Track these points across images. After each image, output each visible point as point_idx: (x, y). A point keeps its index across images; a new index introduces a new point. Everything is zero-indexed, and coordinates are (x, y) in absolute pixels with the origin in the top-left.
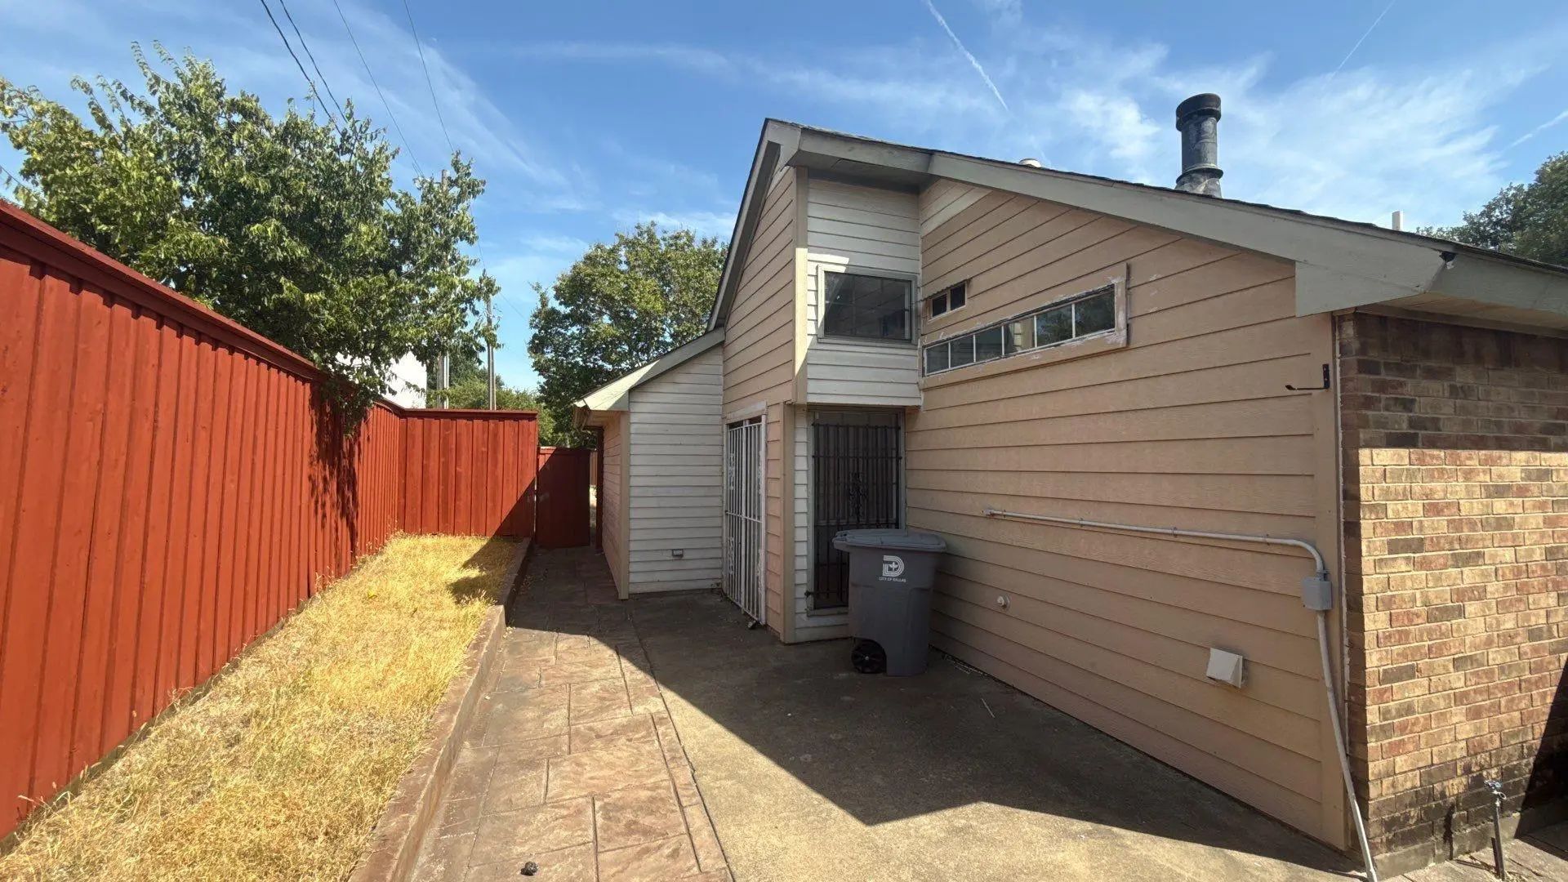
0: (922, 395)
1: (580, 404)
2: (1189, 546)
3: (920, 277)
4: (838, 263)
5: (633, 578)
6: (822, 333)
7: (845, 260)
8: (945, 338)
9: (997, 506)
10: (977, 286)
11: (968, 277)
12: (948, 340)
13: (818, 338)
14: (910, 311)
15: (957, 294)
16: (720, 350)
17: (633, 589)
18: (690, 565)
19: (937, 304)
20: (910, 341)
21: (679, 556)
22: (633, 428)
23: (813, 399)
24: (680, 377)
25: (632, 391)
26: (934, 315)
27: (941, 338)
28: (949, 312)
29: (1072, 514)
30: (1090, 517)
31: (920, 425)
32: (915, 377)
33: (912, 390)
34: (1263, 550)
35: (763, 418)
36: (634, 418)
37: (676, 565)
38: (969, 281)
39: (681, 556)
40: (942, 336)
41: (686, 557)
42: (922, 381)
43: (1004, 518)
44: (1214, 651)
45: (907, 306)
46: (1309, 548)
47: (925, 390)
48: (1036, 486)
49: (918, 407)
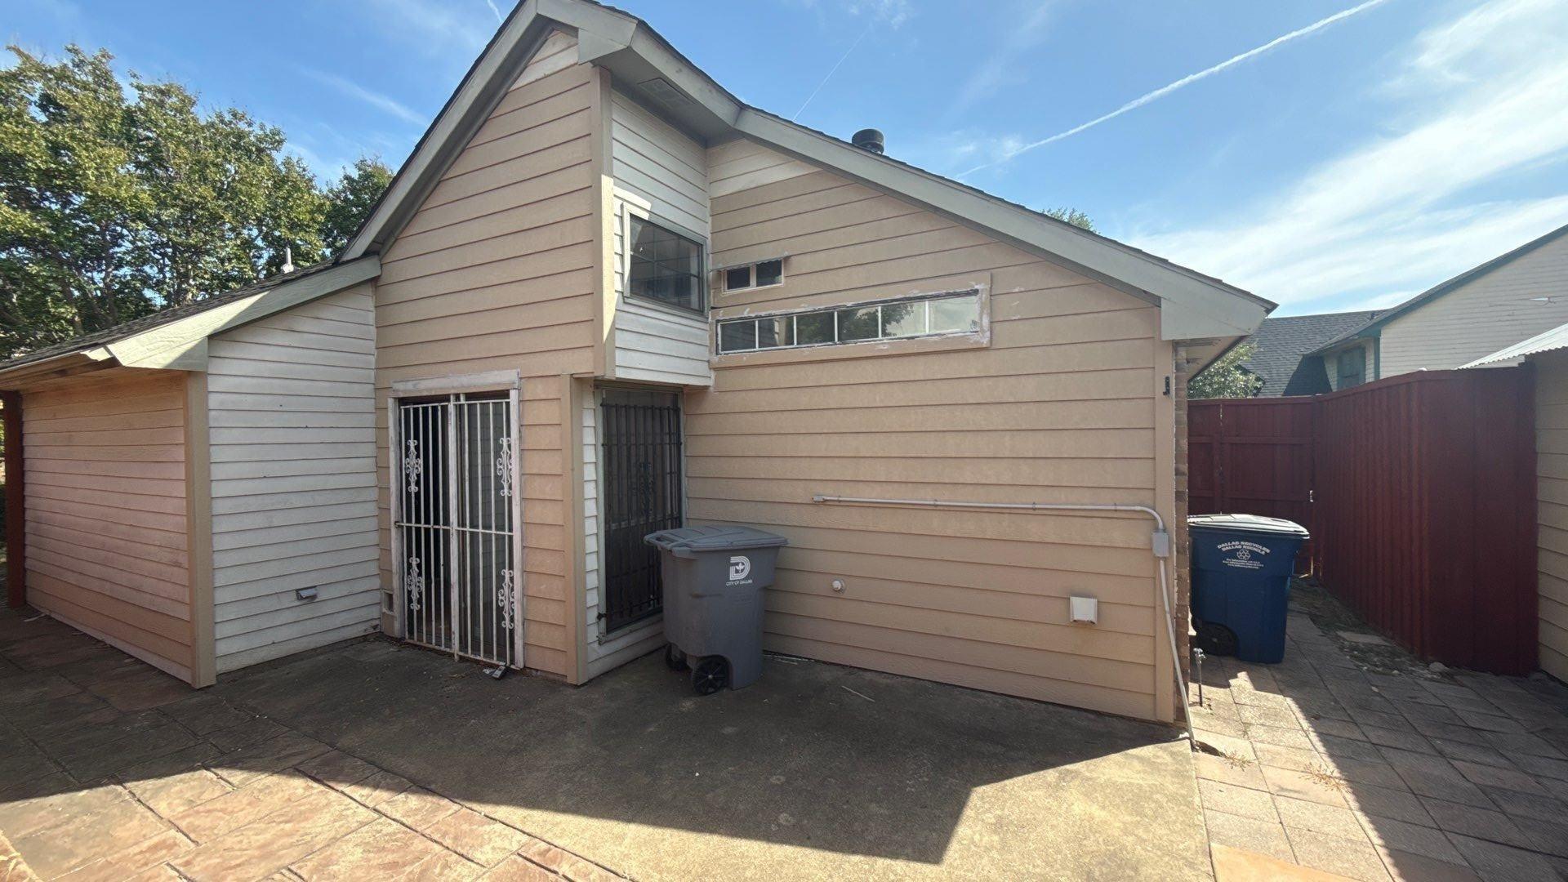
0: (713, 374)
1: (98, 355)
2: (1044, 517)
3: (709, 242)
4: (642, 207)
5: (222, 648)
6: (627, 293)
7: (648, 206)
8: (753, 315)
9: (829, 492)
10: (797, 265)
11: (786, 254)
12: (756, 317)
13: (624, 297)
14: (700, 277)
15: (769, 271)
16: (369, 290)
17: (222, 666)
18: (327, 608)
19: (737, 277)
20: (700, 312)
21: (306, 597)
22: (214, 401)
23: (621, 374)
24: (304, 323)
25: (214, 337)
26: (729, 288)
27: (745, 314)
28: (753, 287)
29: (926, 496)
30: (945, 498)
31: (708, 406)
32: (704, 353)
33: (703, 368)
34: (1112, 516)
35: (513, 394)
36: (214, 384)
37: (307, 611)
38: (787, 258)
39: (314, 597)
40: (747, 313)
41: (323, 595)
42: (715, 359)
43: (839, 503)
44: (1075, 600)
45: (694, 270)
46: (1153, 512)
47: (715, 369)
48: (881, 471)
49: (706, 388)
